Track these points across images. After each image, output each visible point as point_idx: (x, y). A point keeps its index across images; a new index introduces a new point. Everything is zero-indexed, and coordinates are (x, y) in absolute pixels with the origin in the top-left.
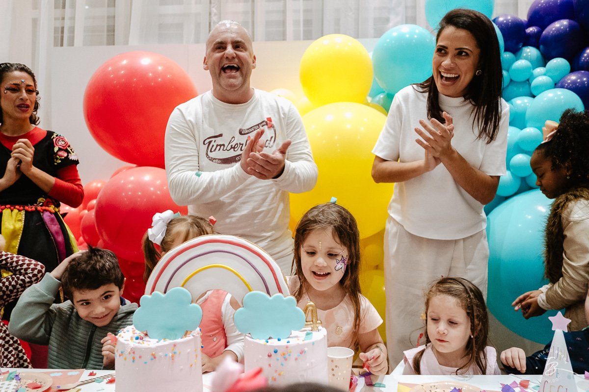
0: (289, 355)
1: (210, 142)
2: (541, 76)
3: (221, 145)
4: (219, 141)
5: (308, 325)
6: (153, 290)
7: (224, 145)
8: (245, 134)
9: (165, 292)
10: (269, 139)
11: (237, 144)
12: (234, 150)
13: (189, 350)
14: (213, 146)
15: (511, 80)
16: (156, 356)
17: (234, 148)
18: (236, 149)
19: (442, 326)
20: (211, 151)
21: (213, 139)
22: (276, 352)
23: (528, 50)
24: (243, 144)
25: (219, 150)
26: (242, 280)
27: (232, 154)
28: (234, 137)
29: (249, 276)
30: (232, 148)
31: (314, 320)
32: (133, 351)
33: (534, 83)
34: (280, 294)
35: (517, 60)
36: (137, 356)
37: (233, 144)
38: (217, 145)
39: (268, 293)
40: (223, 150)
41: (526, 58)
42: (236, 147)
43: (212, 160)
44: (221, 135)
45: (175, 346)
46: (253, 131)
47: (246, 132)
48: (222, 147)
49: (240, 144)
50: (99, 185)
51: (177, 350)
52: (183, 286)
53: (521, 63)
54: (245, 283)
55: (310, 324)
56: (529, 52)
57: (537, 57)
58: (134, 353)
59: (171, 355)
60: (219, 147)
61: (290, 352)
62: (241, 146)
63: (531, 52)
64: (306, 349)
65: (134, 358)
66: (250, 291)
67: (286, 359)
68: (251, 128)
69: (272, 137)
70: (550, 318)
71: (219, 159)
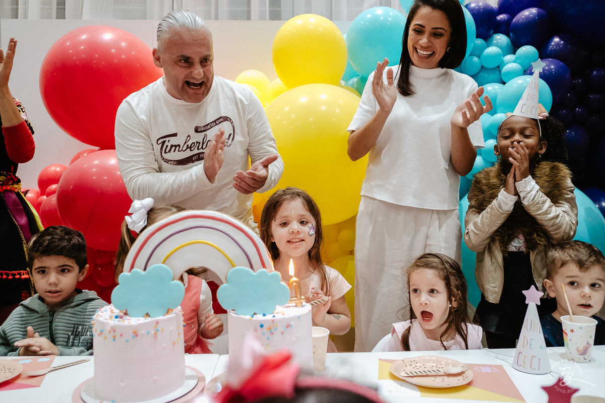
0: (275, 329)
1: (164, 142)
2: (511, 63)
3: (176, 146)
4: (173, 141)
5: (292, 300)
6: (132, 267)
7: (179, 146)
8: (201, 132)
9: (145, 269)
11: (194, 143)
12: (191, 150)
13: (172, 328)
14: (167, 146)
15: (482, 66)
16: (138, 333)
17: (191, 147)
18: (192, 149)
19: (424, 297)
20: (165, 153)
21: (167, 139)
22: (262, 326)
23: (499, 37)
24: (199, 143)
25: (174, 151)
26: (225, 256)
27: (188, 154)
28: (189, 136)
29: (233, 251)
30: (188, 148)
31: (298, 296)
32: (113, 330)
33: (505, 69)
34: (264, 269)
35: (488, 47)
36: (118, 334)
37: (189, 143)
38: (172, 146)
39: (252, 267)
40: (179, 151)
41: (496, 45)
42: (192, 146)
43: (167, 161)
44: (175, 135)
45: (157, 323)
46: (209, 129)
47: (203, 129)
48: (178, 148)
49: (197, 142)
50: (58, 169)
51: (160, 327)
52: (164, 263)
53: (492, 50)
54: (228, 258)
55: (295, 300)
56: (500, 39)
57: (507, 44)
58: (114, 331)
59: (153, 332)
60: (174, 148)
61: (276, 326)
62: (198, 144)
63: (501, 39)
64: (292, 323)
65: (114, 337)
66: (234, 267)
67: (272, 334)
68: (208, 124)
69: (230, 135)
70: (523, 292)
71: (174, 161)
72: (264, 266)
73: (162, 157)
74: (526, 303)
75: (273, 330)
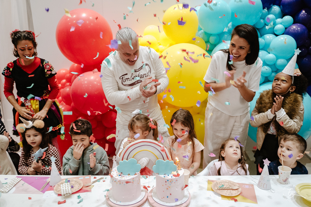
1: (123, 78)
3: (127, 79)
4: (126, 77)
7: (129, 78)
8: (137, 72)
9: (127, 160)
10: (148, 72)
11: (135, 76)
14: (124, 79)
17: (133, 79)
20: (124, 82)
21: (124, 76)
22: (168, 181)
27: (133, 81)
28: (132, 74)
30: (132, 79)
32: (120, 181)
36: (121, 183)
37: (133, 77)
38: (126, 79)
39: (164, 159)
43: (125, 85)
44: (127, 74)
45: (133, 179)
46: (140, 70)
47: (138, 71)
48: (128, 79)
51: (134, 180)
52: (133, 158)
54: (155, 155)
58: (120, 182)
59: (132, 181)
60: (127, 80)
64: (178, 179)
65: (120, 183)
66: (158, 159)
67: (171, 183)
68: (139, 68)
69: (149, 71)
70: (263, 160)
71: (128, 85)
72: (168, 159)
73: (122, 83)
74: (264, 164)
75: (172, 182)
